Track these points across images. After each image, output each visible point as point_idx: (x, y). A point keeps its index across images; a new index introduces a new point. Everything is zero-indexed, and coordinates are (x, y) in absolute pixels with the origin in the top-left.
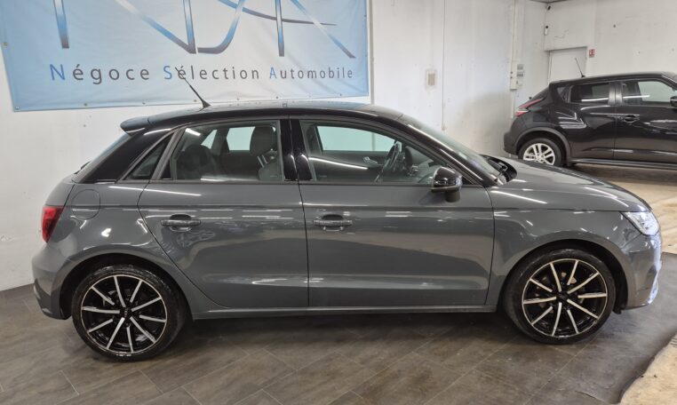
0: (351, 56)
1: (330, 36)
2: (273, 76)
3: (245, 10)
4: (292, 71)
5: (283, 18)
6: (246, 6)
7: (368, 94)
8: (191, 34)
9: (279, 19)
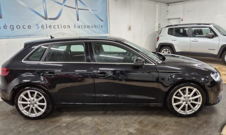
0: (102, 21)
1: (95, 14)
2: (75, 28)
3: (65, 6)
4: (82, 26)
7: (108, 33)
8: (46, 14)
9: (77, 8)
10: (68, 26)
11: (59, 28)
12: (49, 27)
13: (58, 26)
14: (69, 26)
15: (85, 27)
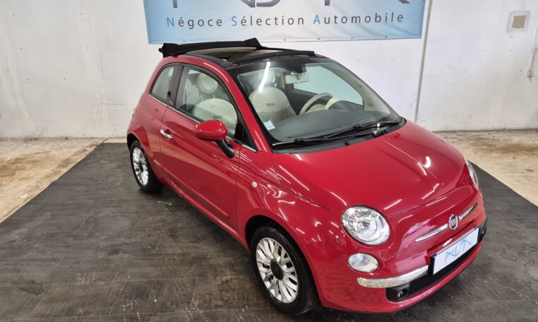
0: (404, 2)
2: (317, 22)
4: (335, 17)
7: (420, 37)
10: (299, 19)
11: (276, 24)
12: (257, 22)
13: (276, 19)
14: (301, 21)
15: (345, 19)
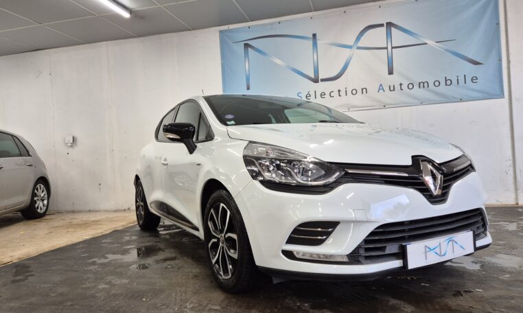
0: (476, 63)
1: (447, 50)
2: (381, 91)
3: (359, 48)
4: (401, 85)
5: (393, 46)
6: (360, 44)
7: (502, 96)
8: (316, 71)
9: (390, 48)
10: (362, 89)
11: (340, 96)
12: (321, 95)
13: (339, 91)
14: (364, 90)
15: (411, 86)
